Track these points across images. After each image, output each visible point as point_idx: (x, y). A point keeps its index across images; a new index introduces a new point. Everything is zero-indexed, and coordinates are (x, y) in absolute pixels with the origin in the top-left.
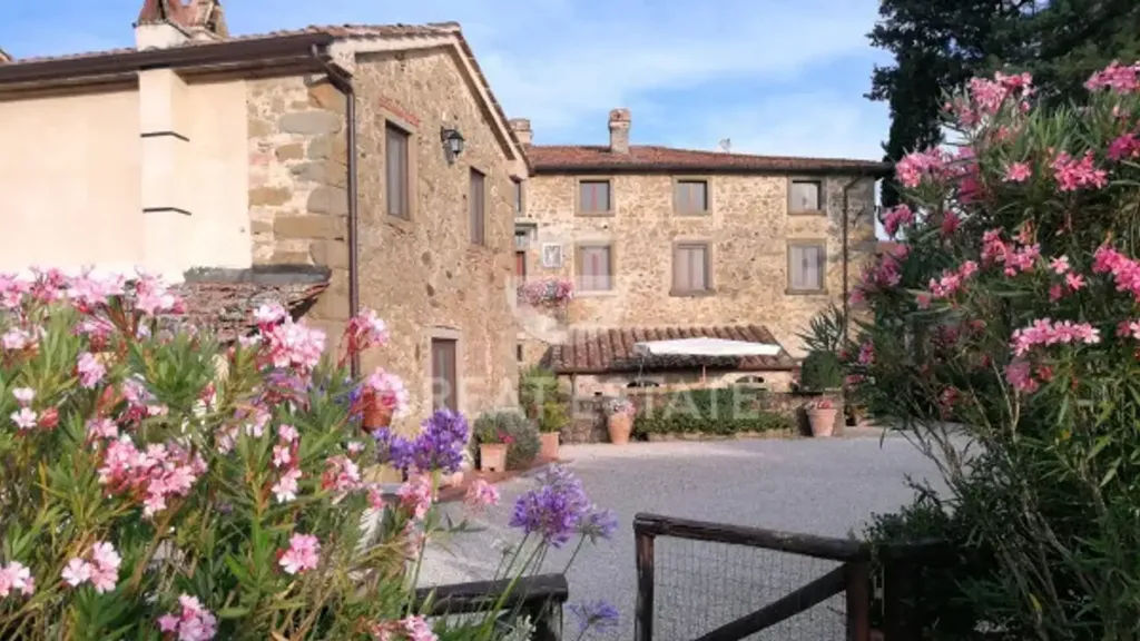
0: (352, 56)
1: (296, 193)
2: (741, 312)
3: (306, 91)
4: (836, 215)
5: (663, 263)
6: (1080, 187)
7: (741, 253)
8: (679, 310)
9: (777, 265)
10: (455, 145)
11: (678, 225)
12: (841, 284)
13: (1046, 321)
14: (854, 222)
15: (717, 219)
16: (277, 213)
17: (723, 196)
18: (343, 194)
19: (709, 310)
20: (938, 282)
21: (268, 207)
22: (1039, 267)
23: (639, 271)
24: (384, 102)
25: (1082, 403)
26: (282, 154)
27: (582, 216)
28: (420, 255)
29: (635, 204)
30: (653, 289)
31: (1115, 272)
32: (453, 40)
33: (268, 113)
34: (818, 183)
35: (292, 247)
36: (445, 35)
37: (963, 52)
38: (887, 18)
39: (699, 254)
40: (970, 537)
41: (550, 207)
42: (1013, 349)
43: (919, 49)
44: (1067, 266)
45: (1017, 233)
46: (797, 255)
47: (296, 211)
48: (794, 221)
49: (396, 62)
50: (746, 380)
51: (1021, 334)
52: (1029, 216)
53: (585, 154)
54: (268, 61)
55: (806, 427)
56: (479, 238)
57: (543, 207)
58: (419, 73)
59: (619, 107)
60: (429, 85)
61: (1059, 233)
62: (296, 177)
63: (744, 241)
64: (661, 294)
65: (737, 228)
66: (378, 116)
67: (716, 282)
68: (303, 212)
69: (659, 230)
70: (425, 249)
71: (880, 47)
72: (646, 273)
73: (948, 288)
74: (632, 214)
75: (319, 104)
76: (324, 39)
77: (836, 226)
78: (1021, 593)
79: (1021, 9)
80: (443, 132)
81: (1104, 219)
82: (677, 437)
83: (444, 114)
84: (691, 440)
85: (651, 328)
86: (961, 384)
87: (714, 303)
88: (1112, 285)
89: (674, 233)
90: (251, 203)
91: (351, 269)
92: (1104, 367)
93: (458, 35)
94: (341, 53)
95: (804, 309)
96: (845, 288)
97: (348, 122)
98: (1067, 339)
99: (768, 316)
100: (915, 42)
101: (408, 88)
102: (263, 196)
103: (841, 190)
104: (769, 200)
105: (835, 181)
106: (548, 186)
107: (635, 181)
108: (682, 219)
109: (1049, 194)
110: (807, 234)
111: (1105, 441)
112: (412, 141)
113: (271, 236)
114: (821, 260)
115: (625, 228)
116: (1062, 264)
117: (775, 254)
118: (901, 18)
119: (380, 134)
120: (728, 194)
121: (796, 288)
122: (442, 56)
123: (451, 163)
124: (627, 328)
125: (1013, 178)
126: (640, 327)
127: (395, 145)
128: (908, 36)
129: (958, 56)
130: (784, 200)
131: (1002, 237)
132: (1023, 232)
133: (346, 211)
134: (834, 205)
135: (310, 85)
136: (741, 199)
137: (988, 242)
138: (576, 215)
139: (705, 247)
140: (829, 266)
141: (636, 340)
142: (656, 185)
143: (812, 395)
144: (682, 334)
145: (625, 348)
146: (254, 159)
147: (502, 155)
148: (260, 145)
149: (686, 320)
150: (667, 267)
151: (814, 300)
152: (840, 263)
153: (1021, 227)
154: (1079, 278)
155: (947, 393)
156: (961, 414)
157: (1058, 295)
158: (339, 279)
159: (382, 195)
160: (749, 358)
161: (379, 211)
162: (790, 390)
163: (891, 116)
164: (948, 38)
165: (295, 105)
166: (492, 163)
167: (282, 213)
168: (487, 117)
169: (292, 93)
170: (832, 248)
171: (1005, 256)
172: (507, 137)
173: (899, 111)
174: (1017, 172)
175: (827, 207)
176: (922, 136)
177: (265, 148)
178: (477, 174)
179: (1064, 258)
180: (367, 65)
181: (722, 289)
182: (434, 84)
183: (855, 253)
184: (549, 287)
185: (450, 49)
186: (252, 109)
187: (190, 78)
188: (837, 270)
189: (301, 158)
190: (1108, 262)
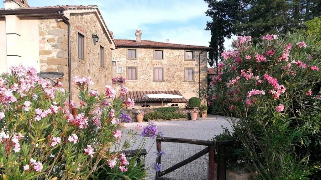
0: (69, 14)
1: (53, 52)
2: (172, 87)
3: (56, 23)
4: (197, 61)
5: (151, 73)
6: (261, 61)
7: (172, 70)
8: (156, 86)
9: (182, 74)
10: (96, 39)
11: (155, 62)
12: (198, 80)
13: (254, 90)
14: (202, 63)
15: (165, 61)
16: (48, 57)
17: (167, 55)
18: (67, 53)
19: (164, 86)
20: (231, 81)
21: (45, 56)
22: (253, 78)
23: (144, 75)
24: (77, 27)
25: (261, 108)
26: (49, 41)
27: (128, 59)
28: (87, 70)
29: (143, 56)
30: (148, 80)
31: (268, 80)
32: (96, 10)
33: (45, 29)
34: (193, 52)
35: (52, 67)
36: (94, 9)
37: (230, 18)
38: (210, 8)
39: (161, 71)
40: (237, 139)
41: (119, 57)
42: (248, 96)
43: (218, 17)
44: (259, 78)
45: (248, 71)
46: (187, 71)
47: (54, 57)
48: (186, 62)
49: (81, 16)
50: (173, 105)
51: (249, 92)
52: (251, 67)
53: (129, 42)
54: (45, 14)
55: (190, 118)
56: (102, 66)
57: (117, 57)
58: (87, 19)
59: (138, 29)
60: (89, 22)
61: (257, 71)
62: (53, 47)
63: (173, 67)
64: (150, 81)
65: (171, 64)
66: (76, 31)
67: (165, 78)
68: (56, 57)
69: (150, 64)
70: (88, 68)
71: (208, 16)
72: (146, 76)
73: (234, 82)
74: (142, 59)
75: (60, 27)
76: (62, 9)
77: (197, 64)
78: (248, 151)
79: (244, 8)
80: (93, 36)
81: (266, 68)
82: (156, 120)
83: (93, 31)
84: (159, 121)
85: (148, 91)
86: (234, 104)
87: (165, 84)
88: (268, 82)
89: (154, 65)
90: (40, 54)
91: (69, 74)
92: (266, 100)
93: (97, 9)
94: (66, 13)
95: (189, 86)
96: (199, 80)
97: (68, 32)
98: (259, 94)
99: (179, 88)
100: (217, 15)
101: (84, 23)
102: (43, 52)
103: (198, 54)
104: (180, 56)
105: (197, 52)
106: (119, 51)
107: (143, 50)
108: (156, 61)
109: (255, 63)
110: (189, 66)
111: (266, 116)
112: (85, 38)
113: (46, 64)
114: (193, 73)
115: (140, 63)
116: (257, 78)
117: (181, 71)
118: (214, 9)
119: (76, 36)
120: (168, 54)
121: (187, 80)
122: (93, 14)
123: (95, 44)
124: (141, 90)
125: (247, 59)
126: (145, 90)
127: (80, 39)
128: (216, 14)
129: (228, 20)
130: (184, 56)
131: (245, 71)
132: (250, 70)
133: (68, 58)
134: (197, 58)
135: (58, 22)
136: (172, 56)
137: (242, 72)
138: (127, 59)
139: (162, 69)
140: (195, 74)
141: (144, 94)
142: (149, 51)
143: (191, 109)
144: (156, 93)
145: (141, 96)
146: (40, 42)
147: (108, 42)
148: (42, 38)
149: (157, 89)
150: (152, 74)
151: (191, 84)
152: (199, 74)
153: (249, 69)
154: (261, 81)
155: (231, 106)
156: (234, 111)
157: (257, 84)
158: (66, 76)
159: (77, 54)
160: (174, 99)
161: (76, 58)
162: (185, 108)
163: (211, 34)
164: (226, 14)
165: (53, 27)
166: (106, 45)
167: (49, 58)
168: (105, 32)
169: (52, 24)
170: (196, 70)
171: (246, 76)
172: (110, 38)
173: (213, 33)
174: (248, 57)
175: (195, 59)
176: (219, 40)
177: (44, 39)
178: (102, 48)
179: (258, 76)
180: (73, 17)
181: (167, 80)
182: (91, 22)
183: (202, 71)
184: (119, 79)
185: (95, 13)
186: (40, 28)
187: (21, 18)
188: (197, 76)
189: (54, 42)
190: (267, 77)
